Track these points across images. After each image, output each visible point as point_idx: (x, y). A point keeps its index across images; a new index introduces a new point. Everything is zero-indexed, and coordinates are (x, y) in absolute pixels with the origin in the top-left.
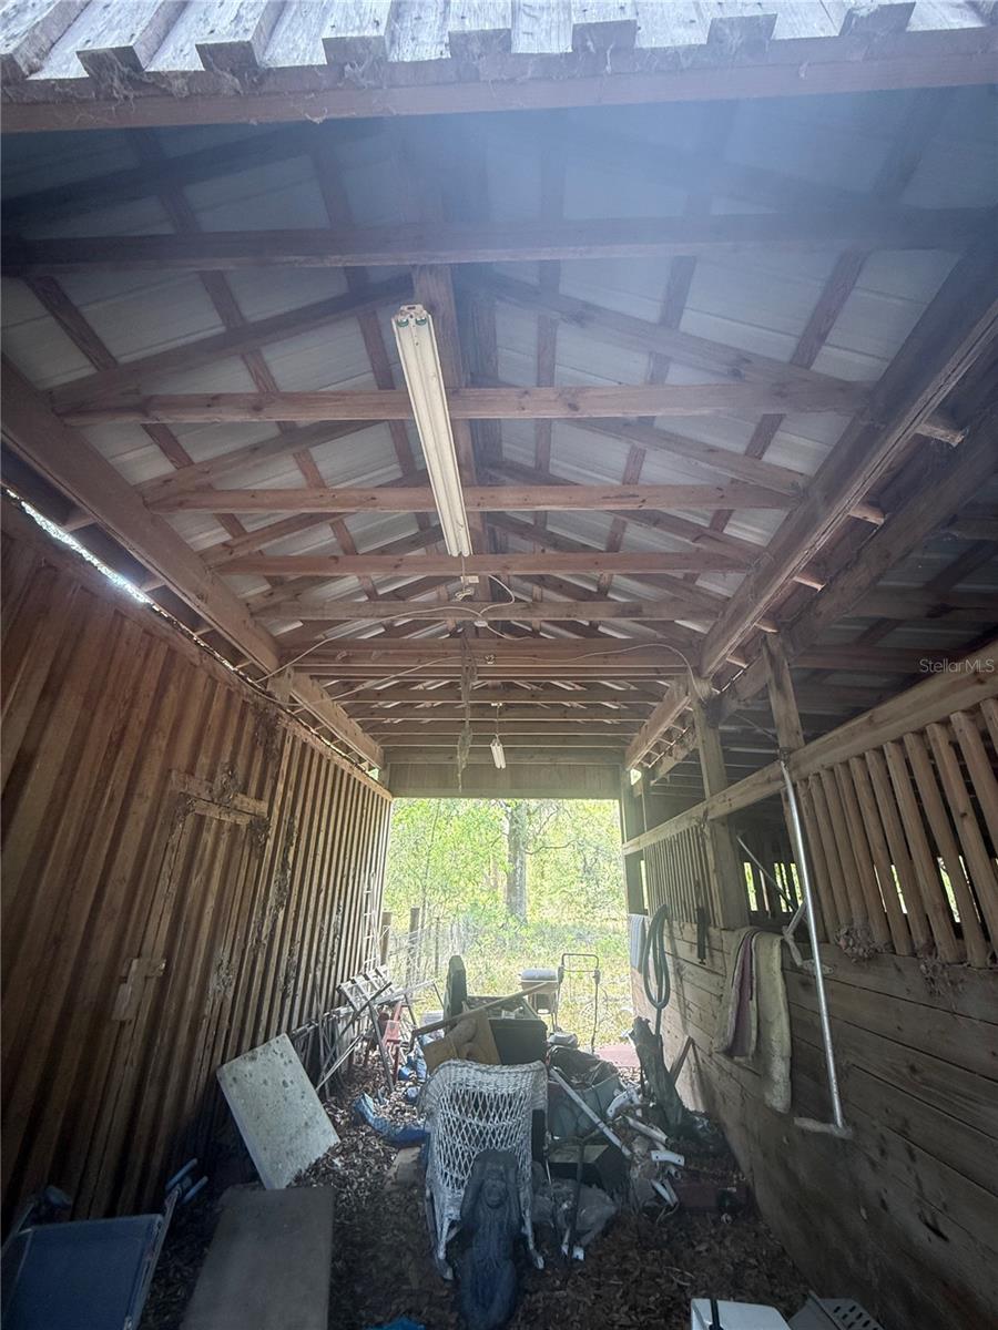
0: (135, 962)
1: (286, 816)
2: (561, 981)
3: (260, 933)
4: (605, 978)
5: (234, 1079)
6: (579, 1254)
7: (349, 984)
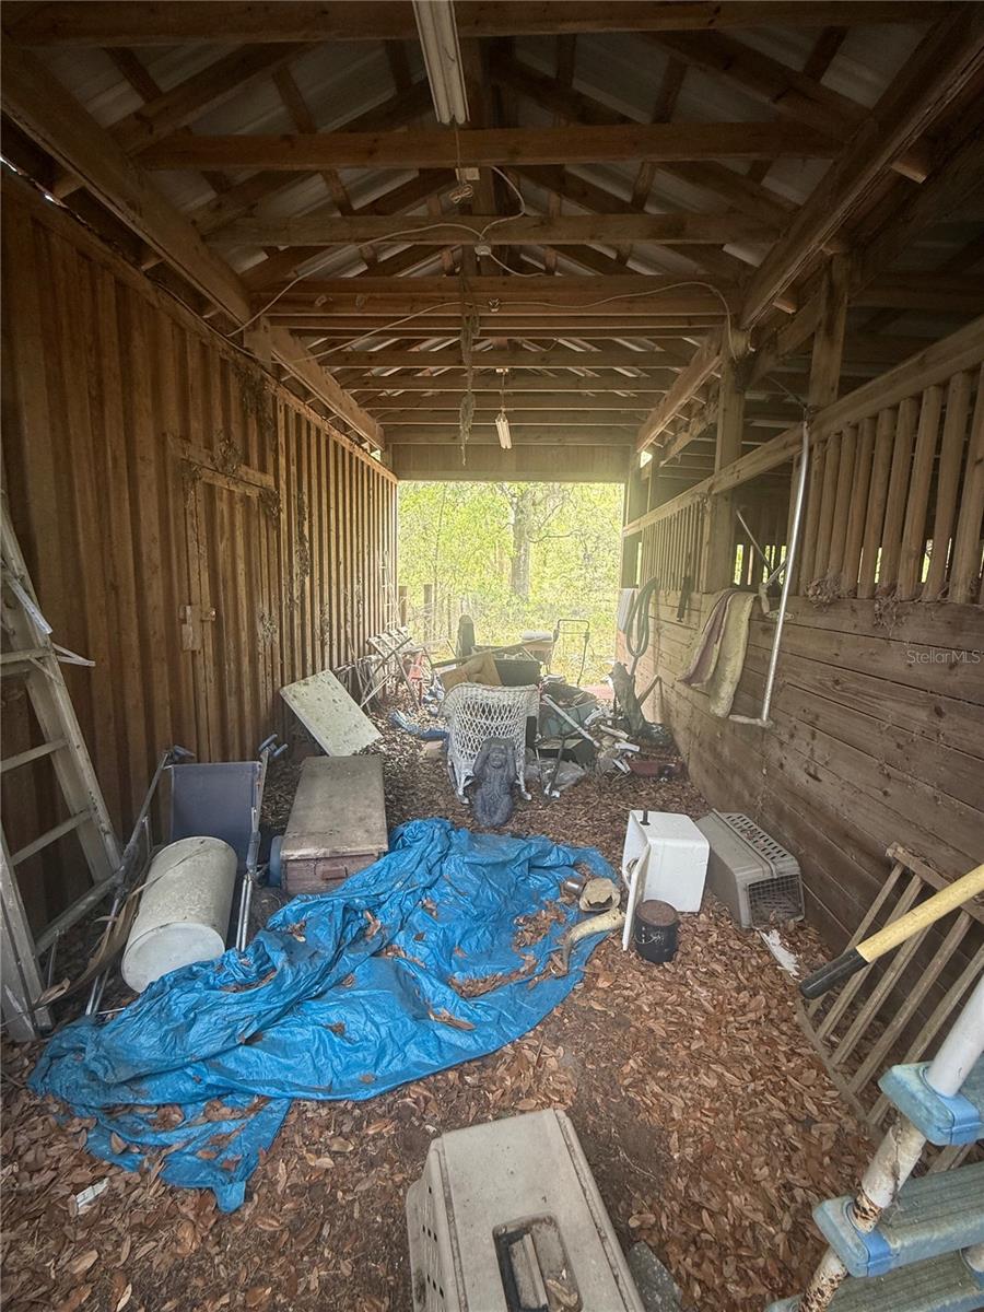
0: (188, 608)
1: (294, 491)
2: (555, 641)
3: (291, 594)
4: (595, 639)
5: (295, 697)
6: (557, 794)
7: (377, 639)
